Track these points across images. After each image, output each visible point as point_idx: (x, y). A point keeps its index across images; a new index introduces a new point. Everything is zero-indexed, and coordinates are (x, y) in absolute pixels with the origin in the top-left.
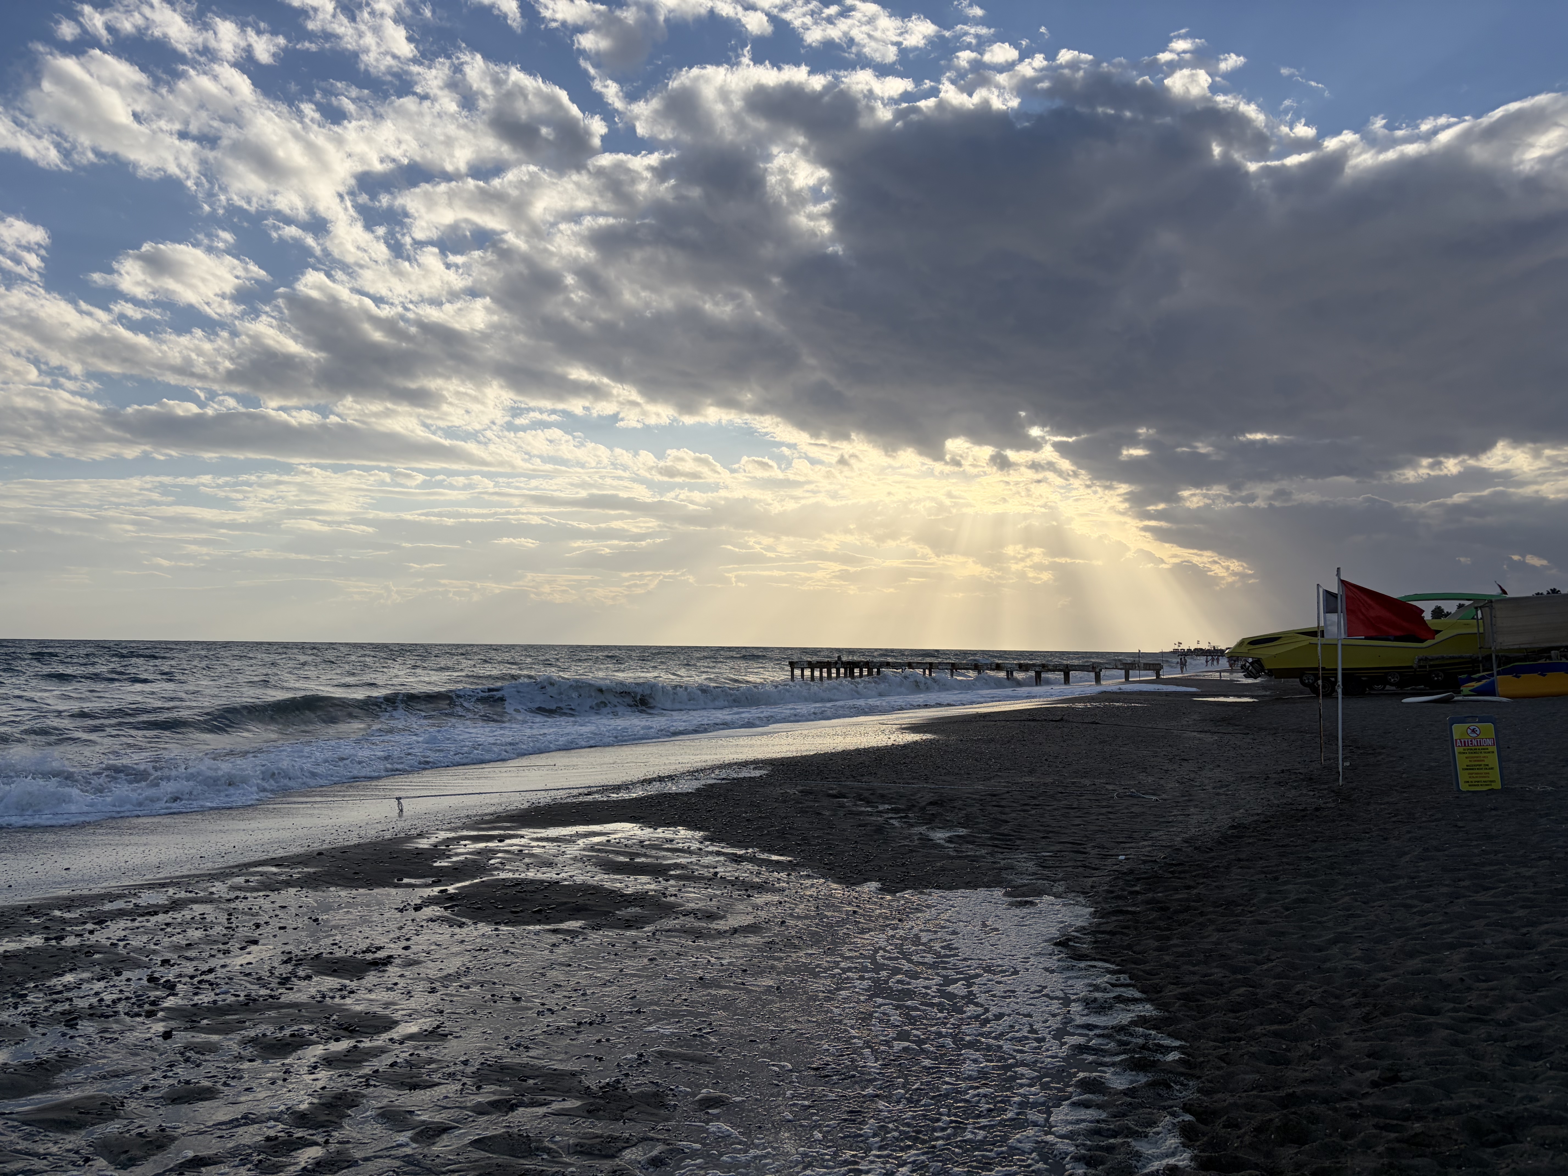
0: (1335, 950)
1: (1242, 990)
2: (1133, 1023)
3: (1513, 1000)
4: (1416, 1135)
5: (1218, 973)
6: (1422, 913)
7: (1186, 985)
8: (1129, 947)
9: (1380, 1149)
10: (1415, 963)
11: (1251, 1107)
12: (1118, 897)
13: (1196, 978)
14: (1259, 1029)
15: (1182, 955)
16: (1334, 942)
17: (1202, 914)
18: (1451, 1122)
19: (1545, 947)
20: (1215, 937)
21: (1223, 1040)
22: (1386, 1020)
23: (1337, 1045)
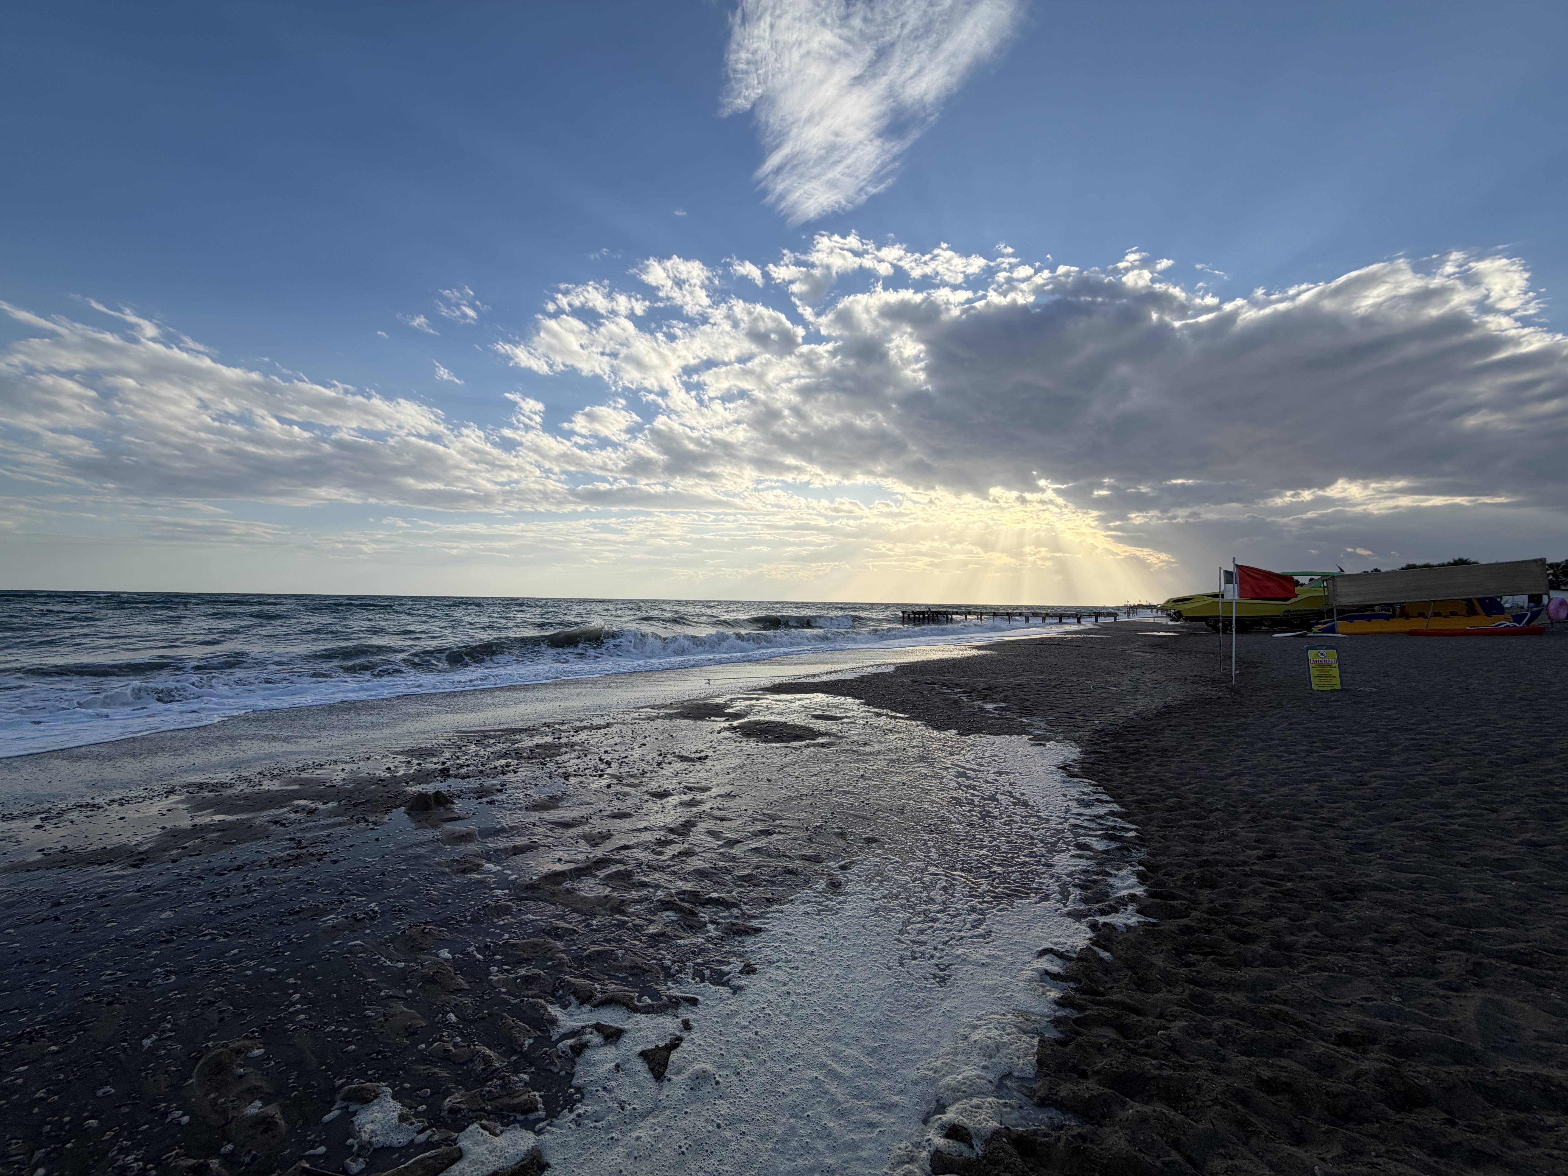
0: (1232, 779)
1: (1173, 800)
2: (1106, 814)
3: (1352, 815)
4: (1288, 890)
5: (1158, 790)
7: (1138, 795)
8: (1103, 772)
9: (1264, 896)
10: (1285, 790)
11: (1180, 865)
12: (1095, 744)
13: (1144, 792)
14: (1184, 822)
15: (1136, 778)
16: (1232, 775)
17: (1147, 756)
18: (1311, 884)
19: (1374, 785)
20: (1156, 769)
21: (1162, 827)
22: (1266, 822)
23: (1234, 834)
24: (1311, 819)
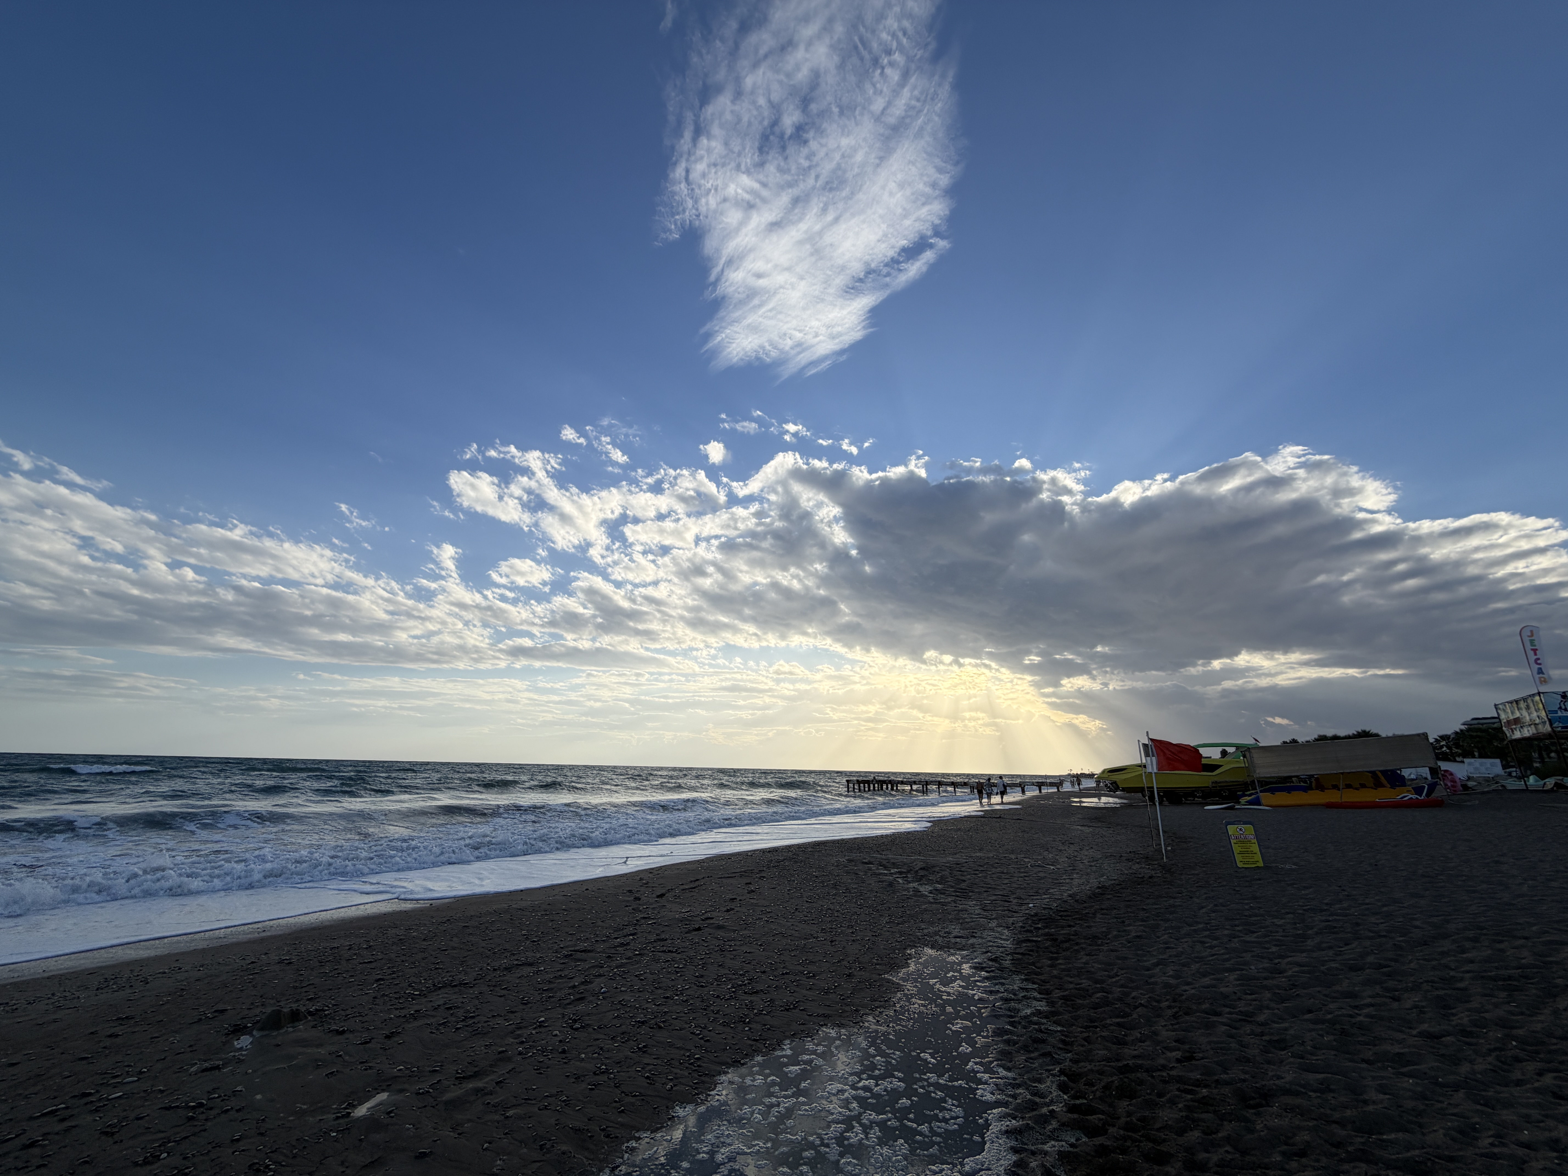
0: (1157, 970)
1: (1099, 995)
2: (1033, 1014)
3: (1268, 1008)
4: (1204, 1097)
5: (1085, 983)
6: (1211, 947)
7: (1066, 990)
8: (1033, 964)
9: (1180, 1106)
10: (1206, 981)
11: (1102, 1073)
12: (1028, 931)
13: (1071, 986)
14: (1108, 1021)
15: (1063, 970)
16: (1157, 965)
17: (1077, 944)
18: (1226, 1090)
19: (1290, 973)
20: (1085, 959)
21: (1086, 1027)
22: (1187, 1018)
23: (1155, 1033)
24: (1230, 1013)
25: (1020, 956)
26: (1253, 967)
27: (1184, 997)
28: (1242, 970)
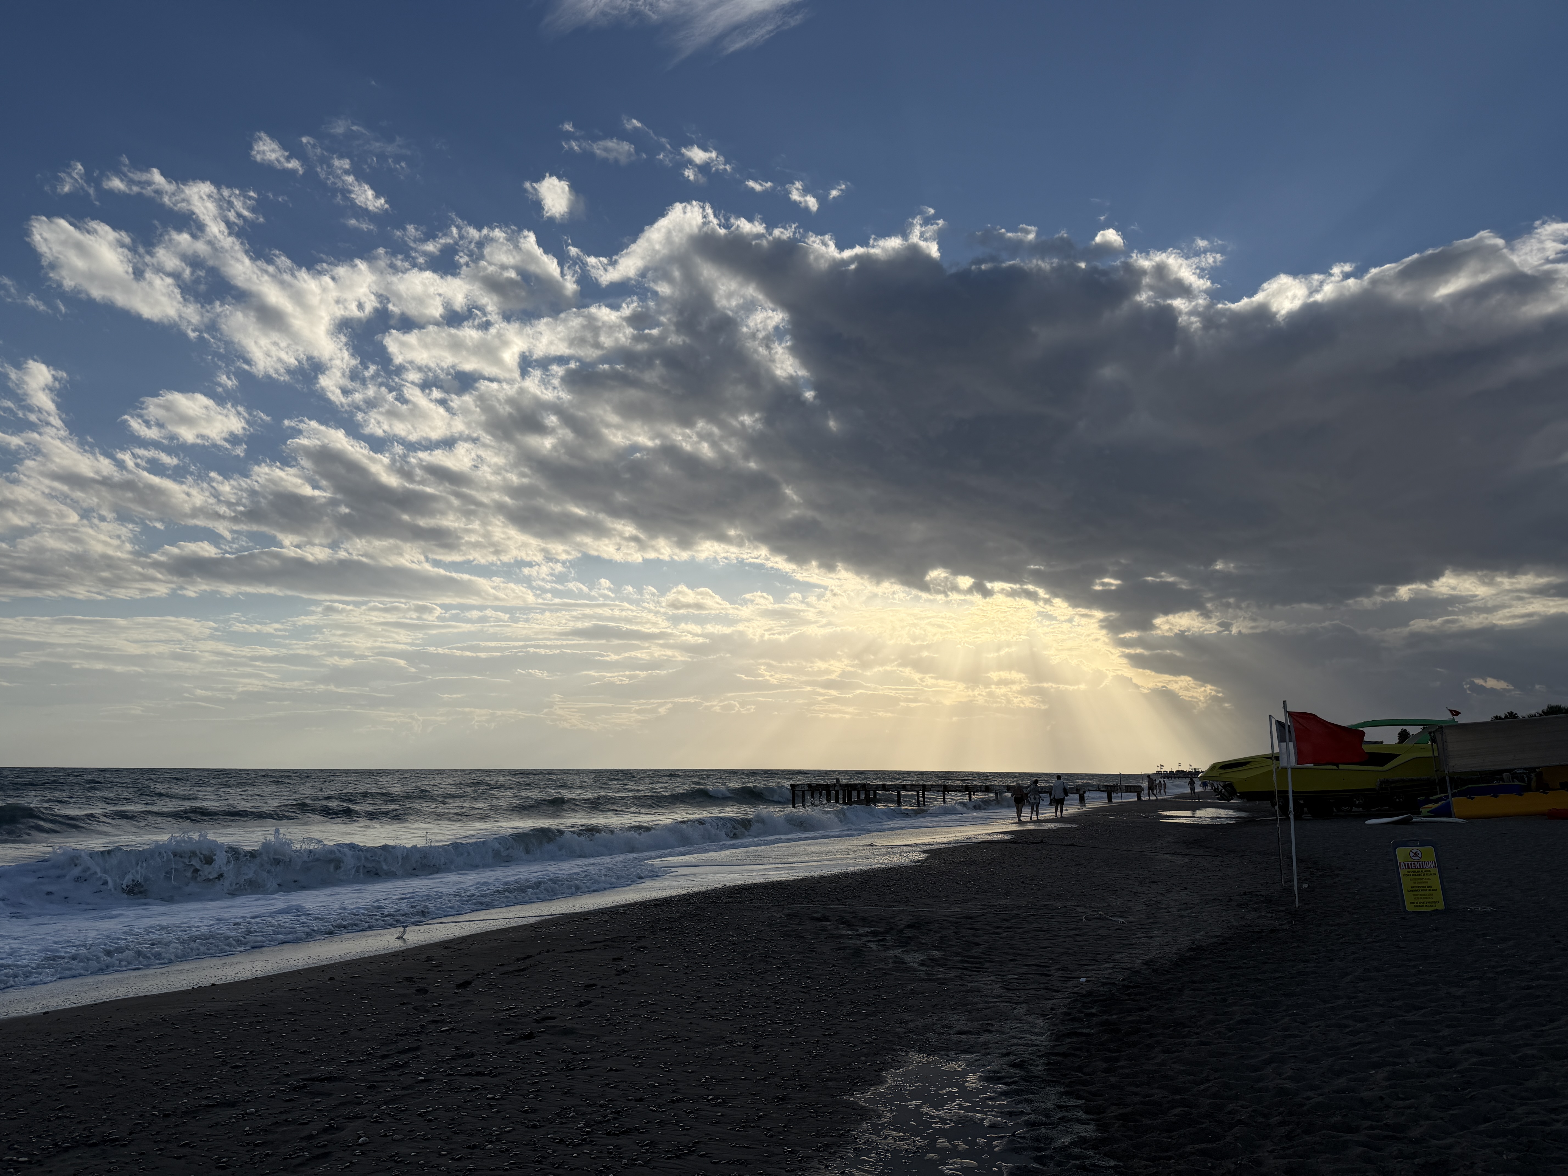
0: (1269, 1069)
1: (1178, 1110)
3: (1427, 1118)
5: (1158, 1094)
6: (1355, 1033)
7: (1127, 1106)
8: (1080, 1069)
10: (1341, 1082)
13: (1136, 1099)
14: (1189, 1149)
15: (1127, 1076)
16: (1269, 1062)
17: (1150, 1036)
19: (1464, 1066)
20: (1161, 1058)
21: (1155, 1159)
22: (1307, 1138)
23: (1258, 1163)
25: (1059, 1059)
26: (1412, 1060)
27: (1306, 1108)
28: (1397, 1064)
